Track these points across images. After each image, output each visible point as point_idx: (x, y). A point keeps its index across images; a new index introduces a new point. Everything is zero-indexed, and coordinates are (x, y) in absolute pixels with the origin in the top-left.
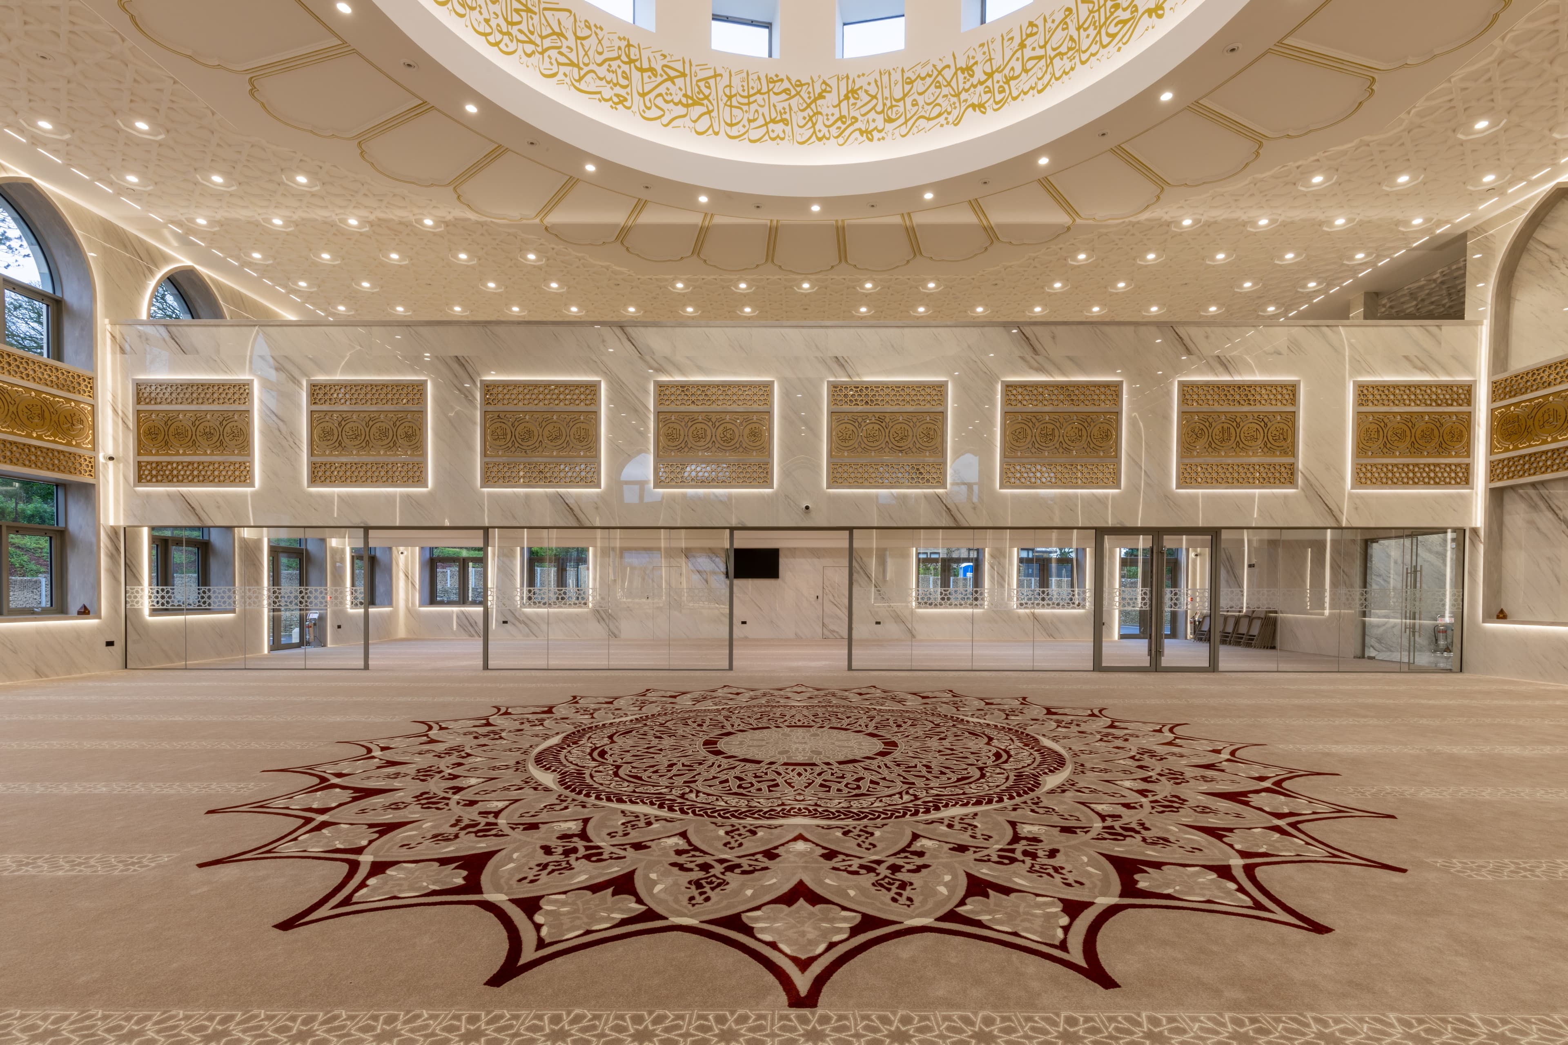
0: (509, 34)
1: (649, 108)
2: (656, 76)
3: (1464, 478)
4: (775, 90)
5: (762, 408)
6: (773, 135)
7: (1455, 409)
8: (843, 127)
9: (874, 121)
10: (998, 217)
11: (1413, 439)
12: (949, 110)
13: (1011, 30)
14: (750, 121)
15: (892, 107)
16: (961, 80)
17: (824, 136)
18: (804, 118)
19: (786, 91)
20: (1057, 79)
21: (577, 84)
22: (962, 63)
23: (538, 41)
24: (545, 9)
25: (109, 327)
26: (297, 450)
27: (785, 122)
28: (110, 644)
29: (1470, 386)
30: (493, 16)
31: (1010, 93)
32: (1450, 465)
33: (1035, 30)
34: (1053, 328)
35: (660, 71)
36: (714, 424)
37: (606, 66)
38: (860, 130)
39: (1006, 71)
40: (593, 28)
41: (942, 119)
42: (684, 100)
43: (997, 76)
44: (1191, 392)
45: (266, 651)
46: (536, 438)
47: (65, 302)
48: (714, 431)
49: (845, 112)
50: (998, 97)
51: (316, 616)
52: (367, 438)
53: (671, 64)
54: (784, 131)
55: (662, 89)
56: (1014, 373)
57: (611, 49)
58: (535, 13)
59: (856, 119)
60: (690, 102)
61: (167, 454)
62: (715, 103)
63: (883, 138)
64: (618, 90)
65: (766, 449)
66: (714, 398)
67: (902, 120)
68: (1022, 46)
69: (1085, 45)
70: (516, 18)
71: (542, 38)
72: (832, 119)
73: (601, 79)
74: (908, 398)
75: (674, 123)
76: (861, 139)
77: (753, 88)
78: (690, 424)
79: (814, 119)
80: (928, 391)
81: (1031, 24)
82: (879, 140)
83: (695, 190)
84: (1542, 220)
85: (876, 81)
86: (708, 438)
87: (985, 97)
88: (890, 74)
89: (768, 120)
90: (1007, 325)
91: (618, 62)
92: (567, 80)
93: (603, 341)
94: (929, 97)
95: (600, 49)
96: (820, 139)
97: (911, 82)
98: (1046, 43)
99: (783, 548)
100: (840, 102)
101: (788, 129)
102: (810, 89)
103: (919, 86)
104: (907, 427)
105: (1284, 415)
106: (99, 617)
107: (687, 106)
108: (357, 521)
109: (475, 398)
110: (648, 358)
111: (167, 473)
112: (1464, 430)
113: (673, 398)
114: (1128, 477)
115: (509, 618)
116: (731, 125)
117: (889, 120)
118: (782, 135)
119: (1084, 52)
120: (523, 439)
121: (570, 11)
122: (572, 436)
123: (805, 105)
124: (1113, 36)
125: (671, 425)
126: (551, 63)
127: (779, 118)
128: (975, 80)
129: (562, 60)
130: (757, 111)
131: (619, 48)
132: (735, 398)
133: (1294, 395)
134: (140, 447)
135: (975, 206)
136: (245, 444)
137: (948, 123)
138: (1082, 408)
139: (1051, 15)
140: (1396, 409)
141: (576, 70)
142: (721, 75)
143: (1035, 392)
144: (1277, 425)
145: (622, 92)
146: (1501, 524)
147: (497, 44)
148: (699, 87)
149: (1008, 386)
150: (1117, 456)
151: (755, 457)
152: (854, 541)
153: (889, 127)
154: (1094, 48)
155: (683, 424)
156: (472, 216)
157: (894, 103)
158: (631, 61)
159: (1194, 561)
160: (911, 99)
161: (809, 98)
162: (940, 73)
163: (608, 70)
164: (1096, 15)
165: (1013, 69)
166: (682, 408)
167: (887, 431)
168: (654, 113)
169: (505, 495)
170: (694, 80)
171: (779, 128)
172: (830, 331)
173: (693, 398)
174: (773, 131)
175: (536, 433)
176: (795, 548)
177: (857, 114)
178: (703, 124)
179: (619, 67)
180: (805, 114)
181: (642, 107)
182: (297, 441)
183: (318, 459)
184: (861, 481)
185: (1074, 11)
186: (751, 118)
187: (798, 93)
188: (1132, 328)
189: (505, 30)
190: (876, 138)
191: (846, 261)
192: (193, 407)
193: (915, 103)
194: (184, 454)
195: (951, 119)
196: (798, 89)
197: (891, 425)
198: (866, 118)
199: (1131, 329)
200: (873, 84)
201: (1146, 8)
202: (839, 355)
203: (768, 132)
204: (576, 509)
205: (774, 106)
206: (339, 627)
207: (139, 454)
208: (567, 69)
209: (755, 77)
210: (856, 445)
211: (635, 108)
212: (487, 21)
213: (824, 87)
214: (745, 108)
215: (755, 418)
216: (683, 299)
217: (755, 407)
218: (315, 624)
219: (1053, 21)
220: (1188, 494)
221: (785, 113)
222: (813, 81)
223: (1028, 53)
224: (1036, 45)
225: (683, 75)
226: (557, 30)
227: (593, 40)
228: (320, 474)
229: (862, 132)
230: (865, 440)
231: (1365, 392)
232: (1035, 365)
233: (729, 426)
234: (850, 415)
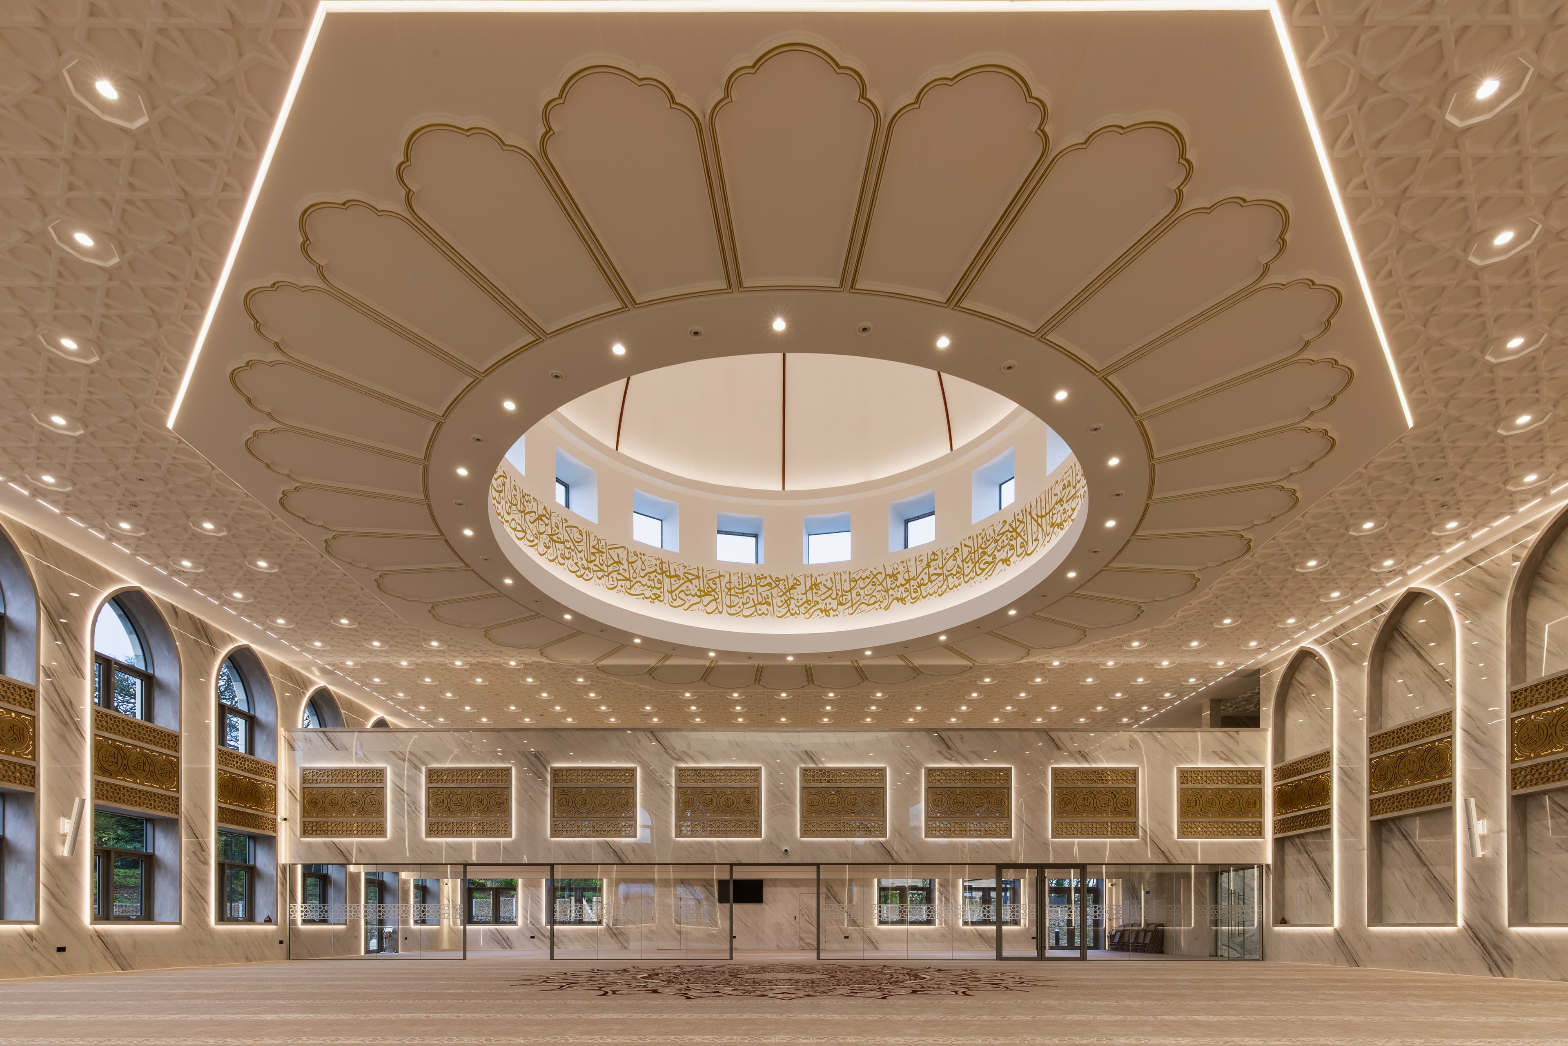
0: (588, 568)
1: (675, 600)
2: (679, 580)
3: (1259, 832)
4: (761, 584)
5: (753, 785)
6: (760, 612)
7: (1250, 786)
8: (809, 607)
9: (830, 604)
10: (917, 662)
11: (1221, 806)
12: (881, 600)
13: (921, 555)
14: (743, 604)
15: (842, 595)
16: (889, 583)
17: (796, 613)
18: (782, 601)
19: (768, 584)
20: (951, 589)
21: (629, 591)
22: (889, 571)
23: (605, 569)
24: (609, 549)
25: (283, 733)
26: (417, 813)
27: (769, 604)
28: (281, 942)
29: (1260, 771)
30: (579, 560)
31: (921, 593)
32: (1248, 823)
33: (936, 557)
34: (961, 732)
35: (682, 576)
36: (718, 796)
37: (647, 577)
38: (820, 609)
39: (919, 580)
40: (639, 555)
41: (876, 606)
42: (698, 593)
43: (912, 582)
44: (1061, 775)
45: (363, 953)
46: (590, 805)
47: (257, 718)
48: (718, 799)
49: (810, 598)
50: (914, 595)
51: (391, 930)
52: (469, 805)
53: (690, 572)
54: (767, 610)
55: (684, 587)
56: (934, 761)
57: (650, 566)
58: (604, 553)
59: (818, 603)
60: (702, 594)
61: (324, 816)
62: (719, 593)
63: (837, 615)
64: (655, 591)
65: (757, 812)
66: (718, 778)
67: (850, 604)
68: (928, 566)
69: (967, 571)
70: (593, 558)
71: (608, 566)
72: (801, 602)
73: (644, 586)
74: (858, 778)
75: (691, 608)
76: (821, 615)
77: (745, 583)
78: (701, 795)
79: (788, 602)
80: (873, 773)
81: (934, 553)
82: (834, 616)
83: (707, 650)
84: (1298, 667)
85: (831, 579)
86: (714, 805)
87: (905, 594)
88: (841, 575)
89: (756, 603)
90: (929, 730)
91: (655, 574)
92: (623, 589)
93: (639, 741)
94: (868, 590)
95: (643, 568)
96: (792, 615)
97: (856, 581)
98: (943, 566)
99: (766, 879)
100: (806, 591)
101: (770, 608)
102: (786, 583)
103: (861, 583)
104: (858, 797)
105: (1128, 790)
106: (276, 924)
107: (701, 596)
108: (460, 860)
109: (547, 780)
110: (671, 752)
111: (324, 828)
112: (1257, 800)
113: (688, 778)
114: (1017, 831)
115: (537, 934)
116: (731, 607)
117: (842, 604)
118: (766, 612)
119: (966, 576)
120: (580, 806)
121: (624, 548)
122: (616, 803)
123: (782, 593)
124: (983, 570)
125: (687, 796)
126: (613, 581)
127: (764, 601)
128: (898, 583)
129: (621, 577)
130: (748, 597)
131: (656, 565)
132: (733, 778)
133: (1135, 777)
134: (305, 812)
135: (902, 657)
136: (380, 809)
137: (881, 608)
138: (983, 785)
139: (946, 550)
140: (1208, 786)
141: (628, 582)
142: (724, 576)
143: (949, 774)
144: (1123, 796)
145: (658, 592)
146: (1283, 862)
147: (582, 576)
148: (708, 584)
149: (929, 770)
150: (1009, 817)
151: (748, 817)
152: (821, 874)
153: (841, 608)
154: (972, 575)
155: (696, 795)
156: (545, 661)
157: (844, 593)
158: (663, 572)
159: (1111, 890)
160: (856, 591)
161: (785, 588)
162: (875, 576)
163: (649, 580)
164: (973, 555)
165: (922, 579)
166: (695, 785)
167: (843, 800)
168: (679, 602)
169: (568, 843)
170: (705, 580)
171: (764, 608)
172: (802, 734)
173: (703, 778)
174: (760, 610)
175: (590, 801)
176: (776, 879)
177: (818, 599)
178: (710, 608)
179: (656, 577)
180: (782, 599)
181: (671, 600)
182: (417, 808)
183: (433, 819)
184: (825, 832)
185: (960, 550)
186: (745, 602)
187: (777, 586)
188: (1018, 732)
189: (586, 566)
190: (831, 615)
191: (813, 683)
192: (344, 785)
193: (858, 594)
194: (336, 816)
195: (883, 605)
196: (777, 583)
197: (846, 795)
198: (825, 602)
199: (1016, 733)
200: (829, 580)
201: (1001, 558)
202: (808, 750)
203: (756, 610)
204: (619, 852)
205: (761, 594)
206: (406, 939)
207: (304, 816)
208: (622, 583)
209: (747, 576)
210: (821, 809)
211: (666, 601)
212: (576, 564)
213: (795, 581)
214: (740, 596)
215: (748, 791)
216: (690, 702)
217: (748, 784)
218: (390, 936)
219: (947, 554)
220: (1061, 842)
221: (768, 598)
222: (787, 578)
223: (932, 571)
224: (937, 566)
225: (698, 577)
226: (617, 560)
227: (639, 563)
228: (434, 829)
229: (822, 611)
230: (827, 806)
231: (1186, 775)
232: (949, 756)
233: (729, 796)
234: (816, 789)
